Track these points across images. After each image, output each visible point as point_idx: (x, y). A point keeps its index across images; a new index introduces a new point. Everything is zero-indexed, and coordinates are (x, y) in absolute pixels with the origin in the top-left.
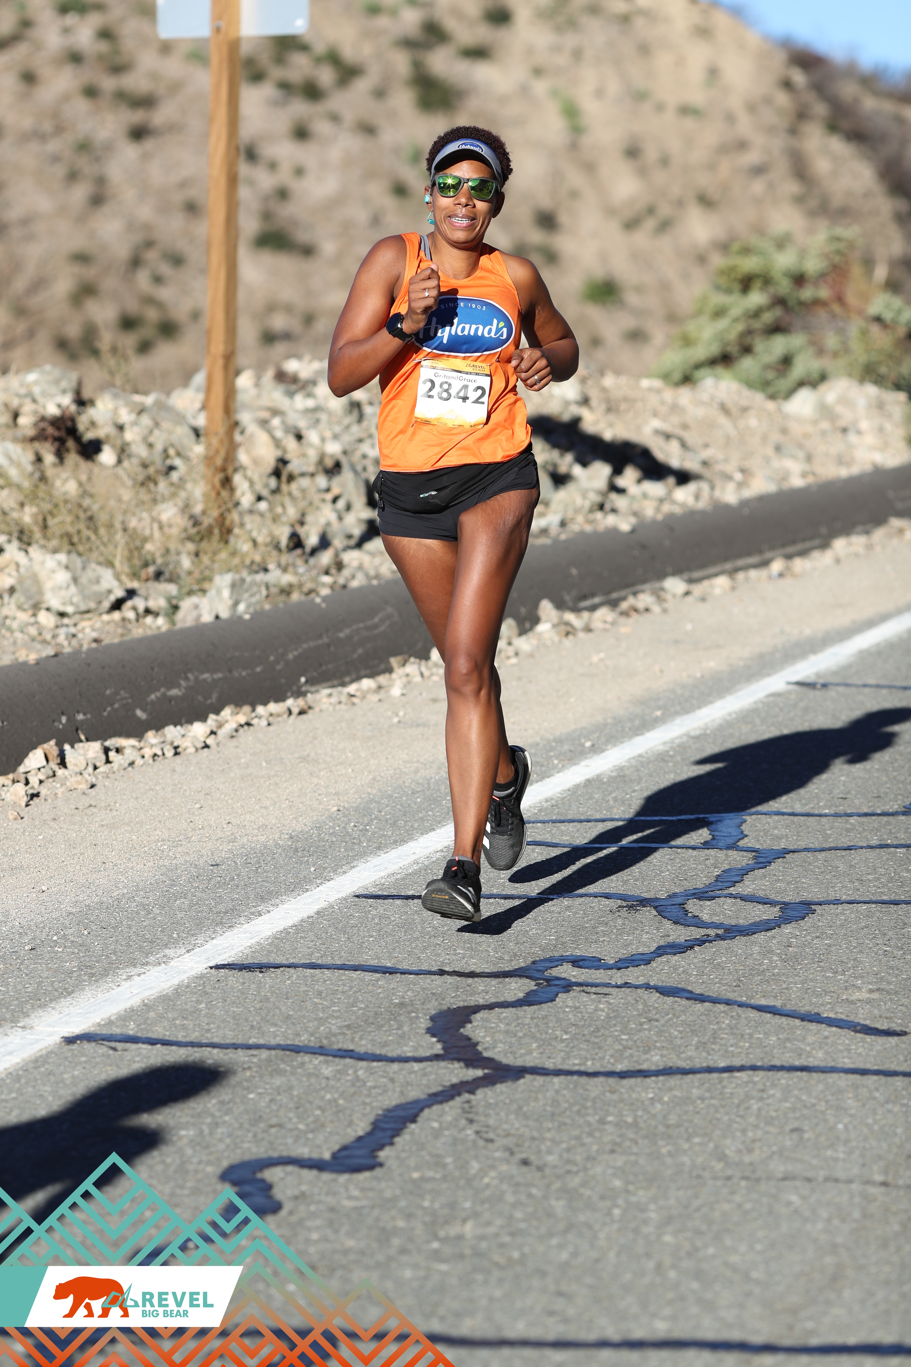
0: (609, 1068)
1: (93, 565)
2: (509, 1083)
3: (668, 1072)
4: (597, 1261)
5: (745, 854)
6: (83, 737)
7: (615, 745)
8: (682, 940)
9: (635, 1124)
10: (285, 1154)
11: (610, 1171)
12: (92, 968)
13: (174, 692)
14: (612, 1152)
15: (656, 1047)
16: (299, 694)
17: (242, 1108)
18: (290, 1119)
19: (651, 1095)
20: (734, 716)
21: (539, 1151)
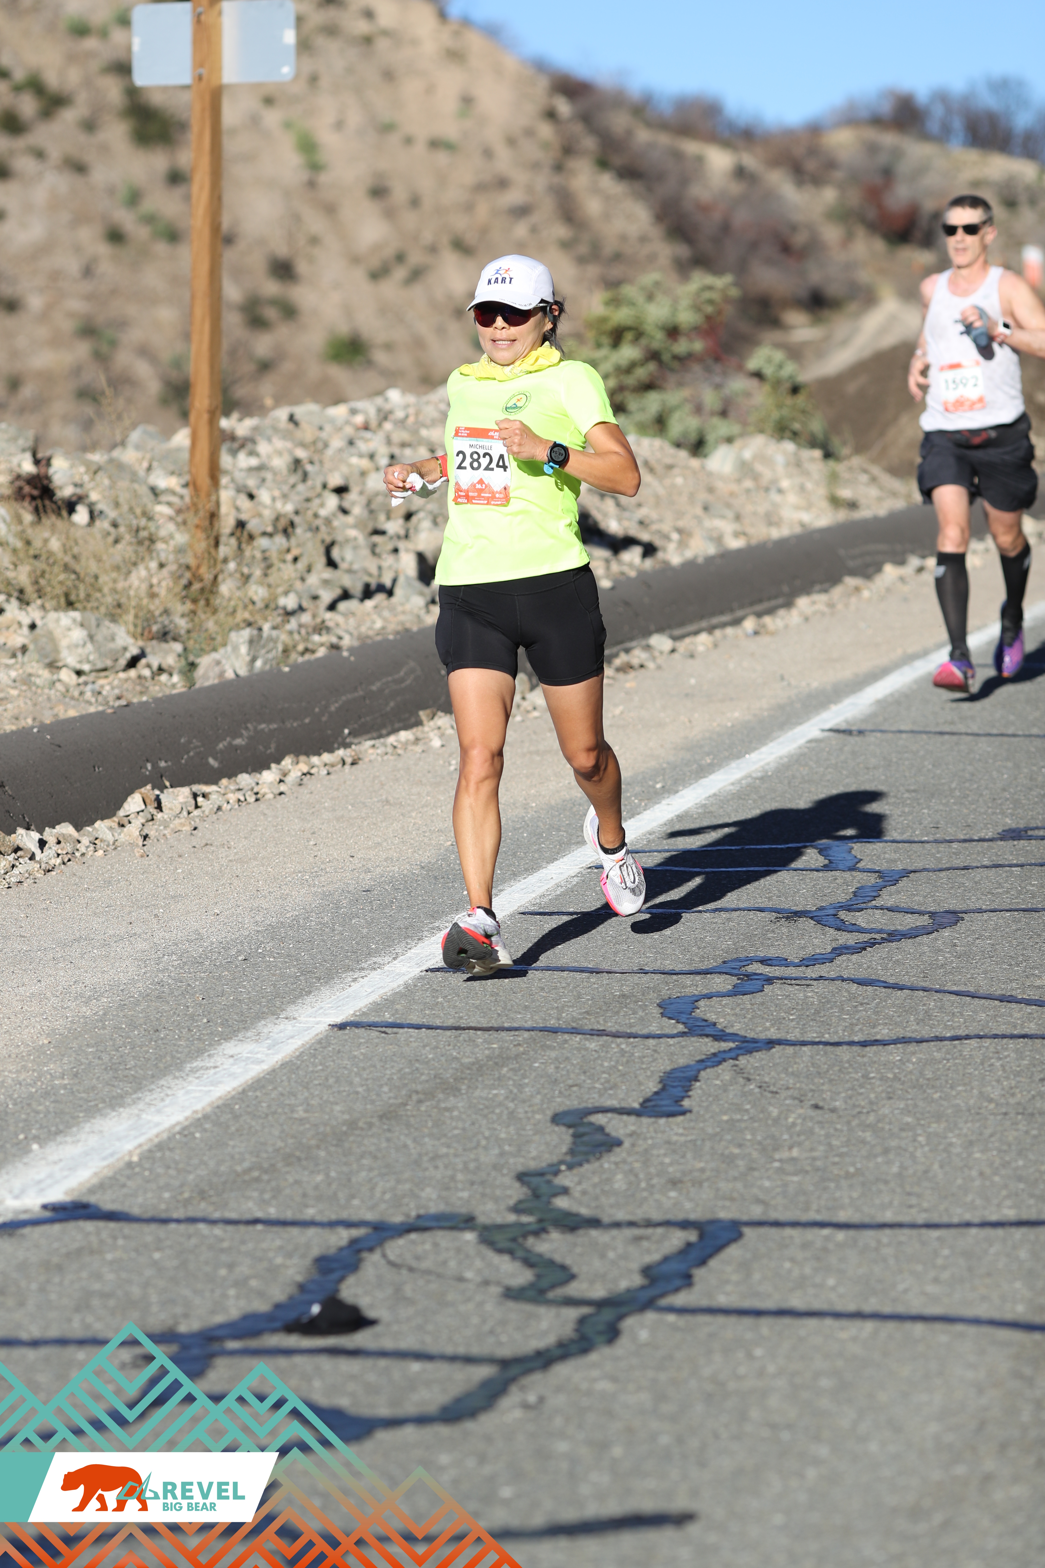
0: (847, 1039)
1: (107, 623)
2: (764, 1052)
3: (905, 1041)
4: (926, 1172)
5: (869, 874)
6: (167, 784)
7: (685, 787)
8: (851, 943)
9: (896, 1078)
10: (597, 1104)
11: (896, 1112)
12: (314, 973)
13: (238, 741)
14: (890, 1098)
15: (879, 1024)
16: (347, 746)
17: (534, 1074)
18: (584, 1081)
19: (898, 1058)
20: (786, 760)
21: (824, 1099)
